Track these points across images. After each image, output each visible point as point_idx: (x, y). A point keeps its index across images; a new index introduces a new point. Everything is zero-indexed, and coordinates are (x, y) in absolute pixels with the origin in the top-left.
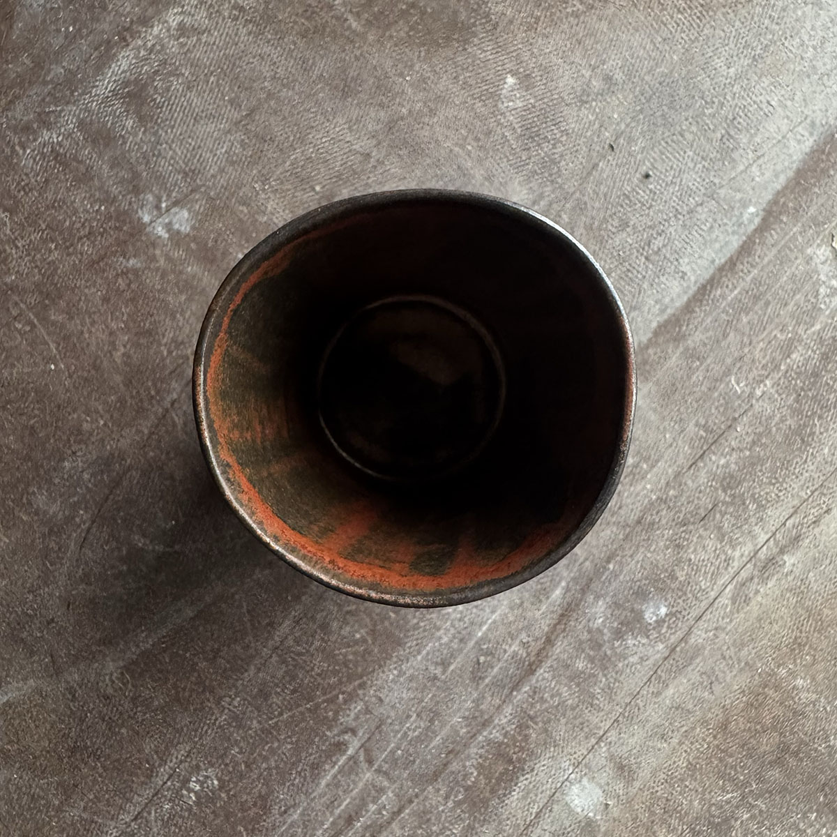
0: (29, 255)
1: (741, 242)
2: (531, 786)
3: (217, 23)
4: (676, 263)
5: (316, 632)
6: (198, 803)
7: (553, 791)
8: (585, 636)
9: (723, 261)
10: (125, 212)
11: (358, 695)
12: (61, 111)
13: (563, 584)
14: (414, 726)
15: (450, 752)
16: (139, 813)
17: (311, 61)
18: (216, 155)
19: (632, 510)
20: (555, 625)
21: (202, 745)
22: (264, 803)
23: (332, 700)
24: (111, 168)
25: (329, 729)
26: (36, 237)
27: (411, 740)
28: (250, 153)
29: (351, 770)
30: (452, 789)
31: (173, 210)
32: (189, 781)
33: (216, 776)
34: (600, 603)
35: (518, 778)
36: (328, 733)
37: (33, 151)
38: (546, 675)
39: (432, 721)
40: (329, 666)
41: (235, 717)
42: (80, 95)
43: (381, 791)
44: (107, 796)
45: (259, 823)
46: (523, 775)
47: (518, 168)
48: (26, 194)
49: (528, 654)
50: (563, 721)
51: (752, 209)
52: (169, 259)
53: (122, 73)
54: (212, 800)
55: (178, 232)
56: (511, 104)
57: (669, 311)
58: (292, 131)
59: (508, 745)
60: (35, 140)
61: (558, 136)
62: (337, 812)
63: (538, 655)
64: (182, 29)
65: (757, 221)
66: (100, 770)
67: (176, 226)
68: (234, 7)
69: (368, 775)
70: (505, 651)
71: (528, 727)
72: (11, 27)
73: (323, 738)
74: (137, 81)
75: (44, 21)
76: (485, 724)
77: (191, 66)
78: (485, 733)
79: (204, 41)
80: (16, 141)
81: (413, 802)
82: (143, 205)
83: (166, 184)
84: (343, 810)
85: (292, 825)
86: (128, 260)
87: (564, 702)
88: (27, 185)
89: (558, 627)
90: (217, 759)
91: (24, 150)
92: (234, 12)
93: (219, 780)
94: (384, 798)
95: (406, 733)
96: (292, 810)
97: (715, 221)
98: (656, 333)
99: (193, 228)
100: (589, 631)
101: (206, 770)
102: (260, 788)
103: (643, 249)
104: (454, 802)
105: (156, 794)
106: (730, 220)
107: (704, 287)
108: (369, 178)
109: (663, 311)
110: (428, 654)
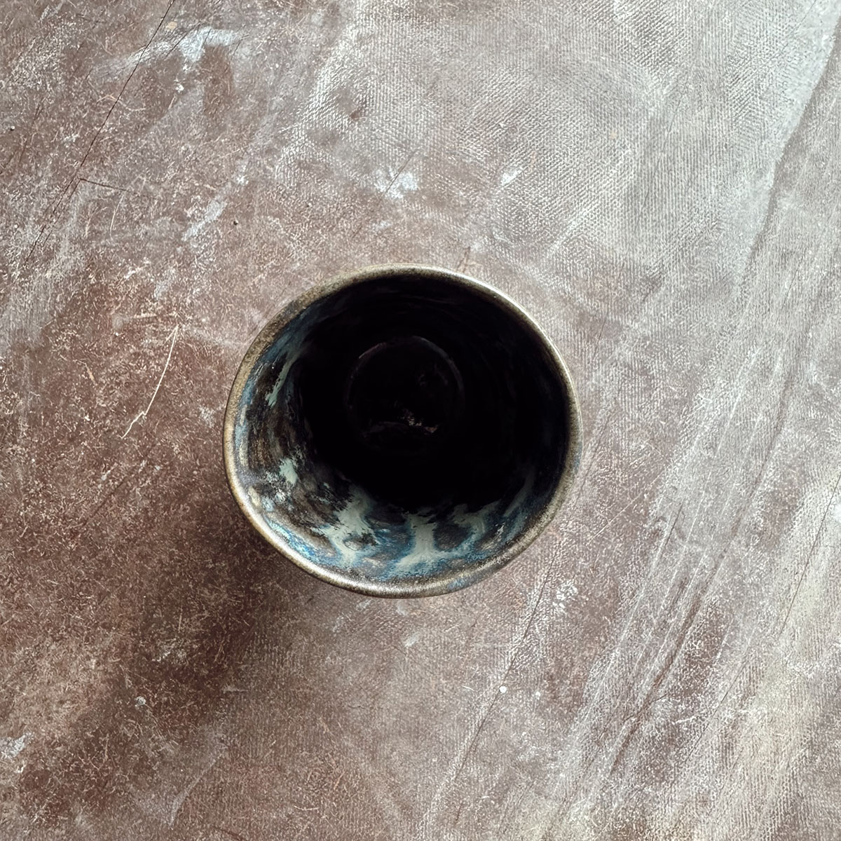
0: (304, 244)
1: (825, 64)
2: (806, 517)
3: (385, 26)
4: (783, 95)
5: (611, 454)
6: (567, 610)
7: (823, 515)
8: (809, 392)
9: (817, 82)
10: (365, 189)
11: (658, 490)
12: (292, 129)
13: (780, 359)
14: (706, 500)
15: (738, 511)
16: (527, 631)
17: (465, 32)
18: (417, 124)
19: (812, 288)
20: (784, 391)
21: (556, 565)
22: (616, 593)
23: (641, 500)
24: (344, 159)
25: (644, 523)
26: (304, 229)
27: (707, 512)
28: (443, 115)
29: (671, 548)
30: (750, 537)
31: (400, 176)
32: (555, 596)
33: (574, 585)
34: (811, 364)
35: (794, 514)
36: (645, 526)
37: (280, 166)
38: (789, 431)
39: (717, 492)
40: (629, 476)
41: (573, 536)
42: (301, 113)
43: (699, 555)
44: (498, 626)
45: (616, 609)
46: (797, 511)
47: (645, 62)
48: (287, 199)
49: (772, 419)
50: (813, 461)
51: (825, 37)
52: (409, 213)
53: (327, 86)
54: (576, 603)
55: (409, 190)
56: (623, 16)
57: (790, 132)
58: (469, 88)
59: (779, 492)
60: (279, 157)
61: (665, 28)
62: (672, 582)
63: (779, 418)
64: (360, 39)
65: (832, 44)
66: (488, 609)
67: (407, 187)
68: (394, 11)
69: (685, 547)
70: (754, 423)
71: (789, 474)
72: (231, 79)
73: (643, 531)
74: (340, 88)
75: (255, 67)
76: (757, 482)
77: (377, 64)
78: (760, 489)
79: (380, 42)
80: (265, 162)
81: (723, 557)
82: (376, 179)
83: (388, 158)
84: (676, 580)
85: (642, 602)
86: (379, 225)
87: (809, 447)
88: (284, 192)
89: (786, 392)
90: (571, 572)
91: (273, 167)
92: (395, 14)
93: (577, 586)
94: (701, 561)
95: (701, 507)
96: (637, 591)
97: (801, 54)
98: (786, 152)
99: (420, 184)
100: (810, 388)
101: (565, 582)
102: (609, 583)
103: (756, 92)
104: (754, 547)
105: (534, 613)
106: (812, 50)
107: (809, 106)
108: (537, 105)
109: (786, 133)
110: (698, 443)
